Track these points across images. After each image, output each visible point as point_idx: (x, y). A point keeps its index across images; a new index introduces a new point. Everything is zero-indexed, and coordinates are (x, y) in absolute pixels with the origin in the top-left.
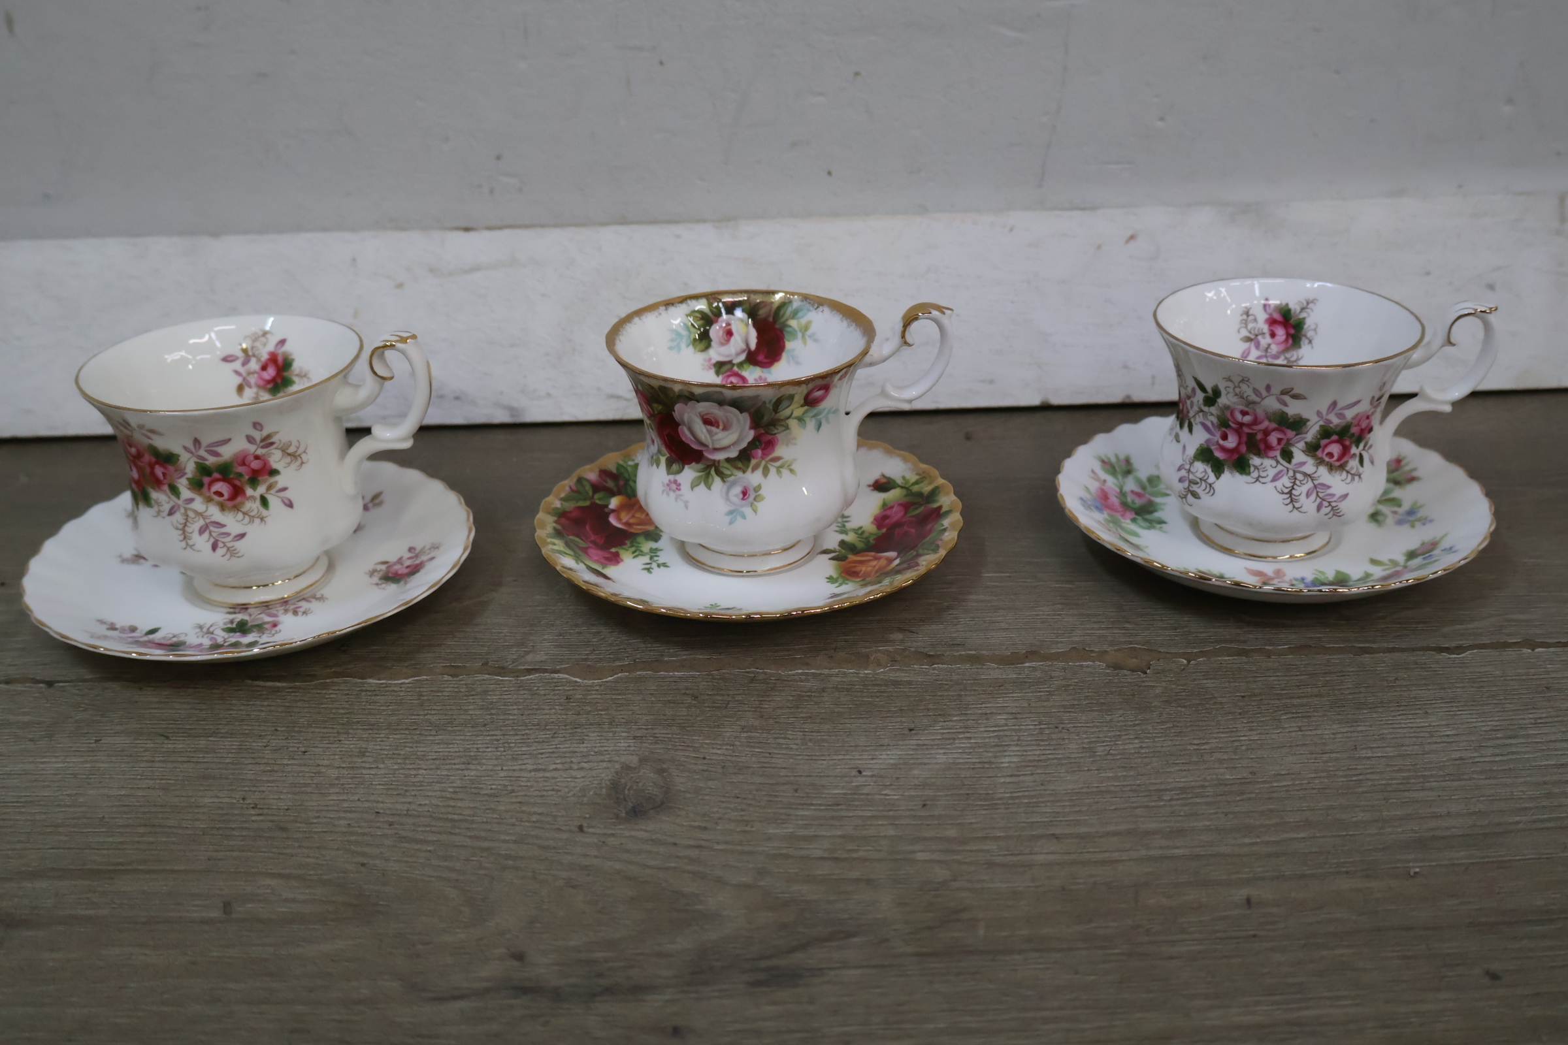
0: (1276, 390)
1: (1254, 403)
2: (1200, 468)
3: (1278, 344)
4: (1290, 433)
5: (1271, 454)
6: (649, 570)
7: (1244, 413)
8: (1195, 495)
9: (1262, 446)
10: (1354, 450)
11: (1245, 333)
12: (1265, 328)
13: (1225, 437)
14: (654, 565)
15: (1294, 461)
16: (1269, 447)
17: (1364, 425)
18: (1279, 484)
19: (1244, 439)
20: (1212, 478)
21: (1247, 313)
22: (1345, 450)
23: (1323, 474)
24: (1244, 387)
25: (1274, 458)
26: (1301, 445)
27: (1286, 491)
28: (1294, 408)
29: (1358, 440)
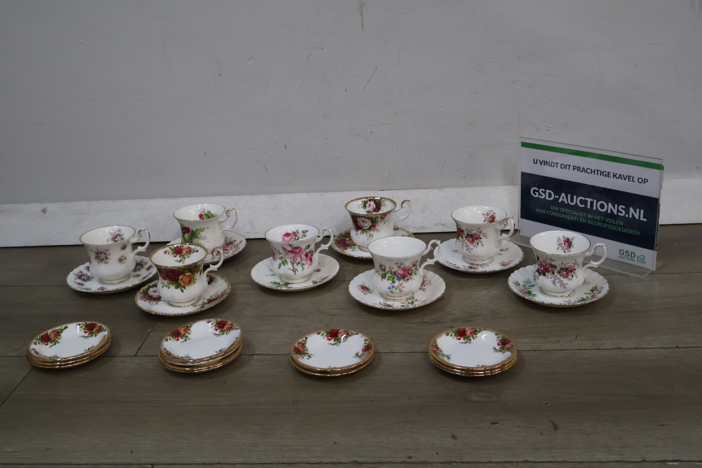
0: (549, 258)
1: (545, 261)
2: (537, 274)
3: (566, 247)
4: (554, 268)
5: (550, 272)
7: (544, 263)
8: (536, 280)
9: (548, 271)
10: (570, 274)
11: (558, 243)
12: (563, 243)
13: (541, 268)
15: (555, 275)
16: (549, 271)
17: (572, 268)
18: (551, 279)
19: (544, 268)
20: (539, 276)
21: (559, 239)
22: (568, 274)
23: (562, 278)
25: (551, 273)
26: (556, 271)
27: (553, 281)
28: (553, 263)
29: (571, 272)
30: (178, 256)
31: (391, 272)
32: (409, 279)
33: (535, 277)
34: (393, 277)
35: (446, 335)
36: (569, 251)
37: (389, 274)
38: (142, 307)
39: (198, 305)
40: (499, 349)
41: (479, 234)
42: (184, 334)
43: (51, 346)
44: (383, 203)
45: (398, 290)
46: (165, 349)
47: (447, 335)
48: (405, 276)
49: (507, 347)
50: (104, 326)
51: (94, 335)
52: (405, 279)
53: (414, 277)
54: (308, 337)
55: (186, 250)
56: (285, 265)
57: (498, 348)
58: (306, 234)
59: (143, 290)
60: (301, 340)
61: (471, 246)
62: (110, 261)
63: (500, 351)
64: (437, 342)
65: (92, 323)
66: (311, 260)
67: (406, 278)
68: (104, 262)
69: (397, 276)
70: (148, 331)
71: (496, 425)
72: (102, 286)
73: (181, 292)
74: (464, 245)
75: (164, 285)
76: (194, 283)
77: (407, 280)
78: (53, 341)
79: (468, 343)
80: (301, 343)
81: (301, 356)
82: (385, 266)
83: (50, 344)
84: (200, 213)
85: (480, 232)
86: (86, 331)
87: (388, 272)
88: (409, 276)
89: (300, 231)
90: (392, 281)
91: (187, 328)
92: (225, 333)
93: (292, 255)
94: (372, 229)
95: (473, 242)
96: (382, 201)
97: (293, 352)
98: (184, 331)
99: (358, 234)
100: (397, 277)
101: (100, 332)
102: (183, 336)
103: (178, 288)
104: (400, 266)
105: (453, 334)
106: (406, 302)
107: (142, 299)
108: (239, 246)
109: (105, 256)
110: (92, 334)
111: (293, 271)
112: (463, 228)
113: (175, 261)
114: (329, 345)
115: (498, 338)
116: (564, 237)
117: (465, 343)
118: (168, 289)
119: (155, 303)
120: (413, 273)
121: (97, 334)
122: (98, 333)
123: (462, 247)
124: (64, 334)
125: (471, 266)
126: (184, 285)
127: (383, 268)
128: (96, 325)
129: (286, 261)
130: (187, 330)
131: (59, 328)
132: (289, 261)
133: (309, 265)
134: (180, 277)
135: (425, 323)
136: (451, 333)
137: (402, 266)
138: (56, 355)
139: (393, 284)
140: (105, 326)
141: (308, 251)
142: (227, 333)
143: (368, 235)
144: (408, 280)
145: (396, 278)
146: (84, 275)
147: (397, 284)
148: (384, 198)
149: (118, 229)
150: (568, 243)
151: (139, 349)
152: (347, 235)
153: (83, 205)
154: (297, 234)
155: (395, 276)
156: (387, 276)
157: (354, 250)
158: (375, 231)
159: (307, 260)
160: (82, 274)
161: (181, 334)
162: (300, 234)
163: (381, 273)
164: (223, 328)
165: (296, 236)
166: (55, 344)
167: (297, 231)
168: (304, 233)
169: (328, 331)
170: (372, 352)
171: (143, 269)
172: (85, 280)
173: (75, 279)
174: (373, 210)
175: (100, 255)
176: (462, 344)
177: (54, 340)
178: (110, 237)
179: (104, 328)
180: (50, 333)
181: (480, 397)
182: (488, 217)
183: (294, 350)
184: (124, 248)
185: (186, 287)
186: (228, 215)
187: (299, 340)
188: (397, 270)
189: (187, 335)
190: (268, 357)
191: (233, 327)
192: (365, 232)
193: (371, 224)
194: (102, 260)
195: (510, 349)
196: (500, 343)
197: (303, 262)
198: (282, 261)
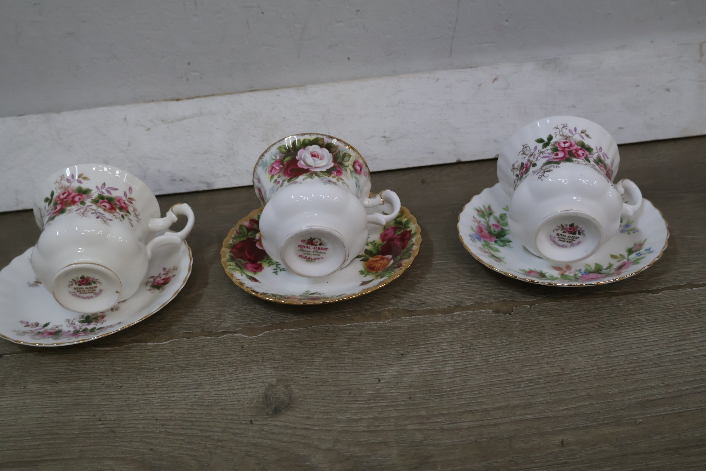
1: (570, 137)
4: (587, 153)
5: (580, 160)
6: (276, 273)
14: (278, 270)
24: (564, 130)
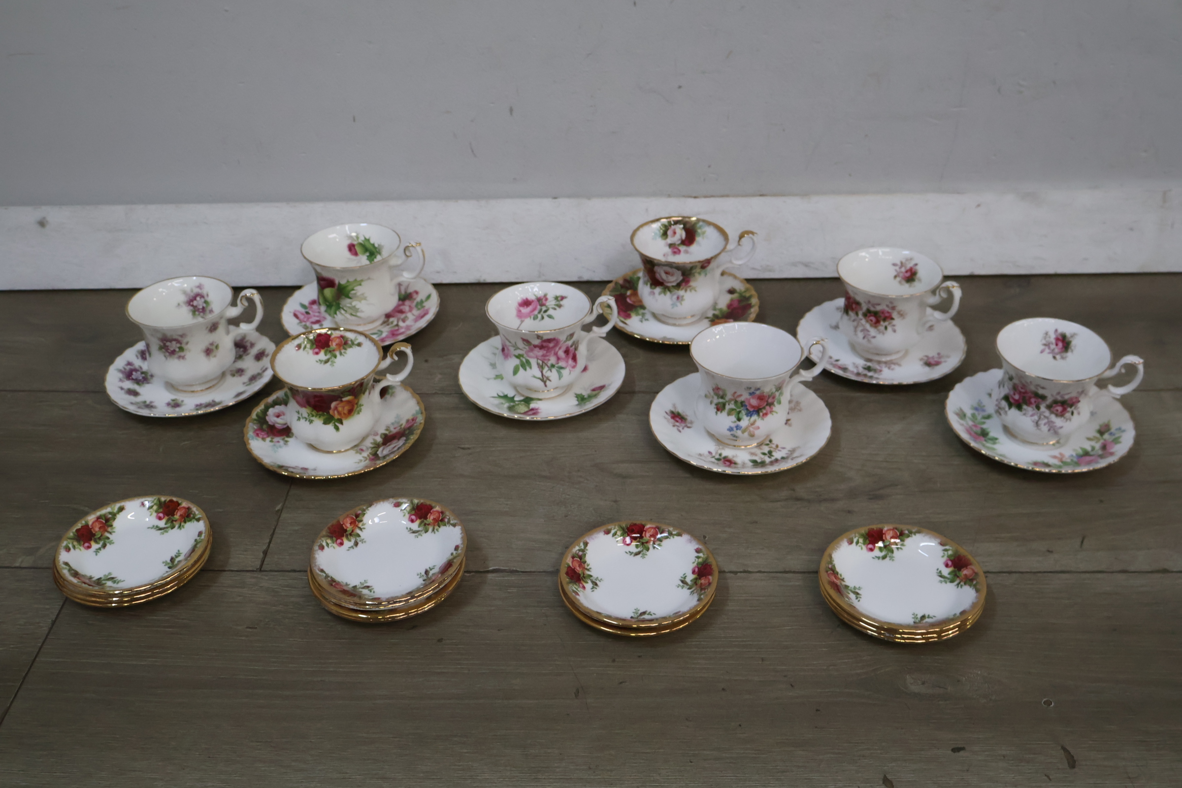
0: (1033, 383)
1: (1026, 385)
2: (1004, 404)
3: (1059, 349)
4: (1040, 400)
5: (1032, 406)
7: (1022, 388)
8: (1000, 414)
9: (1028, 402)
10: (1069, 409)
11: (1044, 342)
12: (1054, 341)
13: (1014, 394)
15: (1041, 410)
16: (1031, 403)
17: (1074, 400)
18: (1033, 418)
19: (1021, 397)
20: (1007, 408)
21: (1047, 333)
22: (1064, 410)
23: (1053, 417)
24: (1023, 379)
25: (1033, 408)
26: (1044, 405)
27: (1036, 421)
28: (1041, 392)
29: (1071, 406)
30: (322, 352)
31: (736, 402)
32: (769, 412)
33: (1000, 408)
34: (738, 410)
35: (848, 543)
36: (1063, 358)
37: (730, 405)
38: (261, 457)
39: (364, 448)
40: (948, 576)
41: (890, 311)
42: (353, 531)
43: (97, 551)
44: (699, 231)
45: (746, 434)
46: (322, 571)
47: (851, 542)
48: (761, 409)
49: (966, 575)
50: (195, 509)
51: (177, 526)
52: (761, 414)
53: (777, 408)
54: (588, 541)
55: (337, 341)
56: (525, 370)
57: (946, 572)
58: (562, 303)
59: (257, 415)
60: (577, 548)
61: (873, 332)
62: (188, 355)
63: (952, 581)
64: (833, 561)
65: (171, 501)
66: (574, 358)
67: (762, 412)
68: (176, 356)
69: (747, 409)
70: (277, 509)
71: (962, 753)
72: (173, 397)
73: (334, 430)
74: (860, 328)
75: (300, 416)
76: (359, 413)
77: (763, 415)
78: (100, 539)
79: (888, 558)
80: (578, 554)
81: (581, 585)
82: (724, 391)
83: (95, 546)
84: (348, 242)
85: (893, 308)
86: (161, 515)
87: (729, 402)
88: (768, 408)
89: (550, 297)
90: (737, 417)
91: (356, 517)
92: (431, 529)
93: (540, 353)
94: (681, 287)
95: (877, 324)
96: (698, 225)
97: (565, 579)
98: (351, 524)
99: (654, 294)
100: (746, 411)
101: (189, 521)
102: (351, 535)
103: (329, 423)
104: (753, 393)
105: (861, 540)
106: (758, 452)
107: (258, 435)
108: (427, 305)
109: (178, 345)
110: (173, 521)
111: (542, 380)
112: (859, 298)
113: (317, 362)
114: (628, 555)
115: (946, 553)
116: (1056, 331)
117: (884, 558)
118: (310, 423)
119: (282, 442)
120: (776, 401)
121: (182, 524)
122: (185, 522)
123: (855, 331)
124: (118, 523)
125: (869, 364)
126: (339, 417)
127: (721, 393)
128: (178, 504)
129: (528, 362)
130: (357, 523)
131: (109, 510)
132: (533, 362)
133: (571, 369)
134: (333, 405)
135: (798, 499)
136: (857, 538)
137: (758, 393)
138: (110, 574)
139: (738, 423)
140: (197, 510)
141: (570, 343)
142: (433, 530)
143: (675, 297)
144: (766, 414)
145: (743, 412)
146: (136, 370)
147: (745, 422)
148: (704, 221)
149: (197, 284)
150: (1064, 343)
151: (265, 553)
152: (627, 285)
153: (117, 212)
154: (544, 302)
155: (742, 408)
156: (727, 407)
157: (643, 320)
158: (688, 290)
159: (568, 359)
160: (132, 367)
161: (346, 531)
162: (551, 303)
163: (716, 400)
164: (426, 518)
165: (542, 305)
166: (104, 546)
167: (545, 296)
168: (558, 301)
169: (624, 525)
170: (714, 579)
171: (248, 356)
172: (140, 380)
173: (121, 380)
174: (679, 242)
175: (168, 344)
176: (876, 560)
177: (101, 536)
178: (183, 298)
179: (197, 513)
180: (93, 523)
181: (923, 683)
182: (903, 270)
183: (567, 573)
184: (213, 328)
185: (344, 422)
186: (408, 254)
187: (572, 549)
188: (747, 399)
189: (358, 531)
190: (513, 578)
191: (446, 520)
192: (670, 291)
193: (681, 278)
194: (173, 353)
195: (972, 580)
196: (950, 563)
197: (562, 364)
198: (521, 361)
